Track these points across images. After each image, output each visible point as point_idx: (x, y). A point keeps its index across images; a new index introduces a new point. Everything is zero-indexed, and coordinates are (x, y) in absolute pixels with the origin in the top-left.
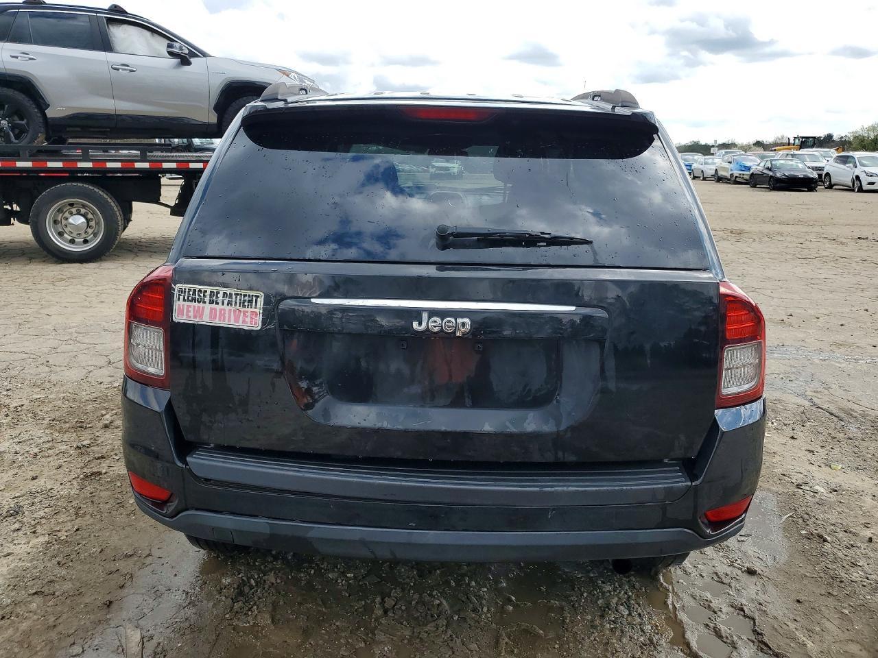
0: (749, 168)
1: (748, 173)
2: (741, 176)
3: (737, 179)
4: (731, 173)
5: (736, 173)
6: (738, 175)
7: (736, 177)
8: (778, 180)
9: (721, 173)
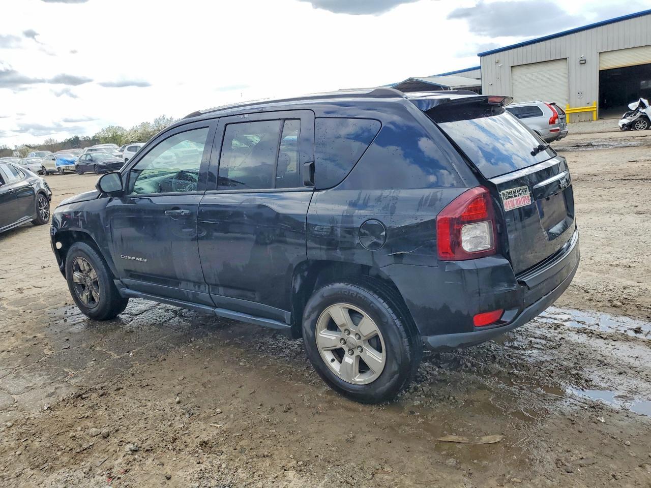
0: (72, 162)
1: (73, 165)
2: (67, 168)
3: (65, 171)
4: (58, 167)
5: (63, 167)
6: (64, 168)
7: (63, 169)
8: (101, 167)
9: (48, 168)
